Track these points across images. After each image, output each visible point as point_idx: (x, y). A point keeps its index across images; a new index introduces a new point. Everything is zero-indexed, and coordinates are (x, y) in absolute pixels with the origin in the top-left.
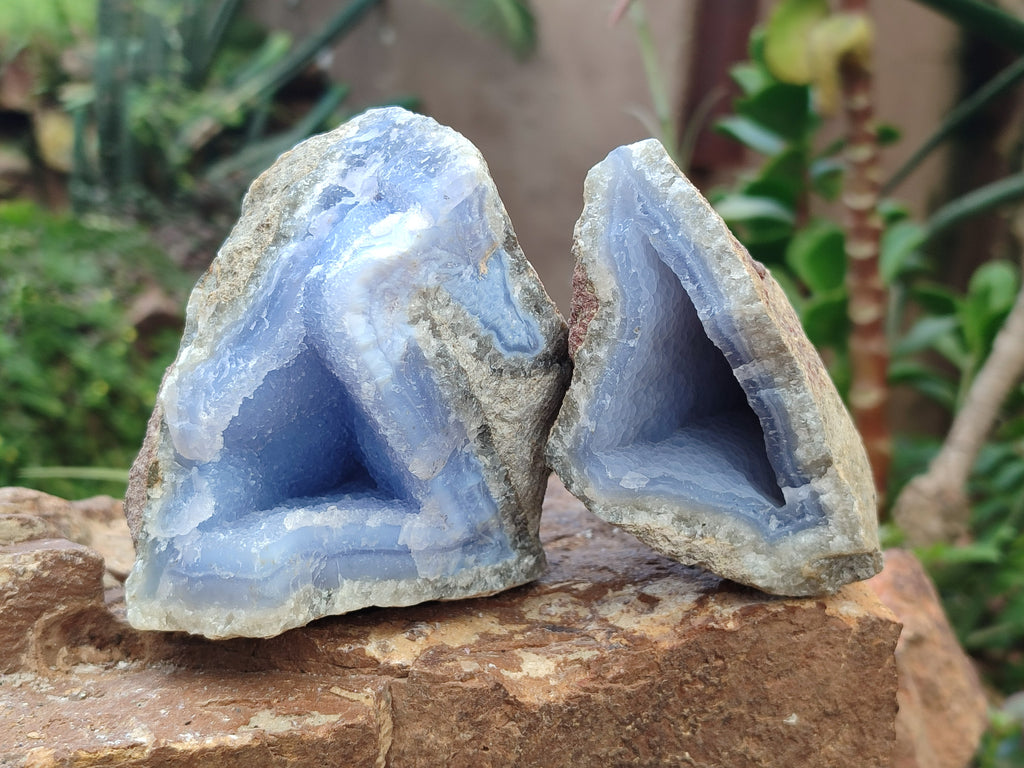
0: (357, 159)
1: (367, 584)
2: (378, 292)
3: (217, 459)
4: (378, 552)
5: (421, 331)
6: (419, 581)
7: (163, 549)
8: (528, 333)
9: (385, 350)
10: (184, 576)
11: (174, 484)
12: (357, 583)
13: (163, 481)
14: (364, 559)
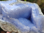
3: (29, 27)
6: (38, 8)
12: (39, 13)
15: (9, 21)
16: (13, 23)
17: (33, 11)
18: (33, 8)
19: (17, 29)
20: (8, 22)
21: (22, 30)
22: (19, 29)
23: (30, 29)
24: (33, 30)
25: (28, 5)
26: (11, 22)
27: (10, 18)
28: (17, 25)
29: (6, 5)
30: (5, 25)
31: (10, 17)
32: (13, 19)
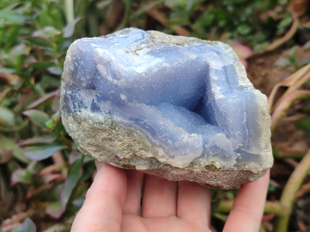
0: (80, 104)
1: (239, 78)
2: (127, 64)
3: (201, 135)
4: (226, 75)
5: (140, 53)
6: (234, 64)
7: (239, 155)
8: (137, 34)
9: (149, 61)
10: (249, 140)
11: (213, 156)
12: (239, 81)
13: (213, 162)
14: (230, 79)
15: (124, 116)
16: (137, 121)
17: (213, 77)
18: (215, 65)
19: (154, 145)
20: (117, 118)
21: (176, 149)
22: (160, 146)
23: (205, 142)
24: (215, 148)
25: (194, 52)
26: (131, 119)
27: (130, 104)
28: (153, 131)
29: (115, 55)
30: (104, 130)
31: (130, 100)
32: (139, 105)
